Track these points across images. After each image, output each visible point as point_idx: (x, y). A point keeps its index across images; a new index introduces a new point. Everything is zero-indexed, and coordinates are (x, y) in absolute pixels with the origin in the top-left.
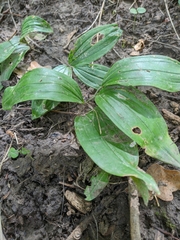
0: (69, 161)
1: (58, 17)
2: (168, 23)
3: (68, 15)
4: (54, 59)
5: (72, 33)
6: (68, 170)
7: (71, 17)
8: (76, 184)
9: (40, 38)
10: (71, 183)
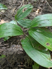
0: (20, 56)
1: (9, 4)
2: (46, 3)
3: (12, 3)
4: (9, 18)
5: (14, 9)
6: (20, 60)
7: (13, 4)
8: (25, 66)
9: (3, 11)
10: (22, 65)
